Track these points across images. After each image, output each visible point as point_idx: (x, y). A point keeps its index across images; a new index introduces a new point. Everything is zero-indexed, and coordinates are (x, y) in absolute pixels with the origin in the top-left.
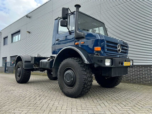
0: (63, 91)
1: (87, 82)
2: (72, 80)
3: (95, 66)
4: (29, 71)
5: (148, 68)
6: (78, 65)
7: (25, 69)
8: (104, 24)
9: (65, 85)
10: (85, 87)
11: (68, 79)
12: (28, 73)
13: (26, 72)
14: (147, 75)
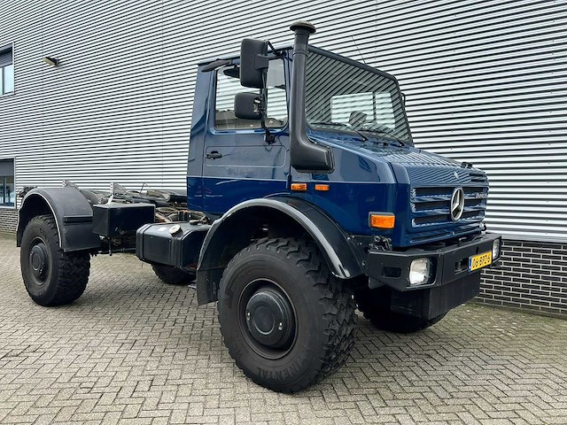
0: (240, 364)
1: (338, 342)
2: (280, 329)
3: (371, 284)
4: (82, 259)
5: (549, 252)
6: (307, 276)
7: (68, 253)
8: (396, 82)
9: (251, 343)
10: (330, 359)
11: (265, 323)
12: (78, 266)
13: (71, 264)
14: (543, 277)
